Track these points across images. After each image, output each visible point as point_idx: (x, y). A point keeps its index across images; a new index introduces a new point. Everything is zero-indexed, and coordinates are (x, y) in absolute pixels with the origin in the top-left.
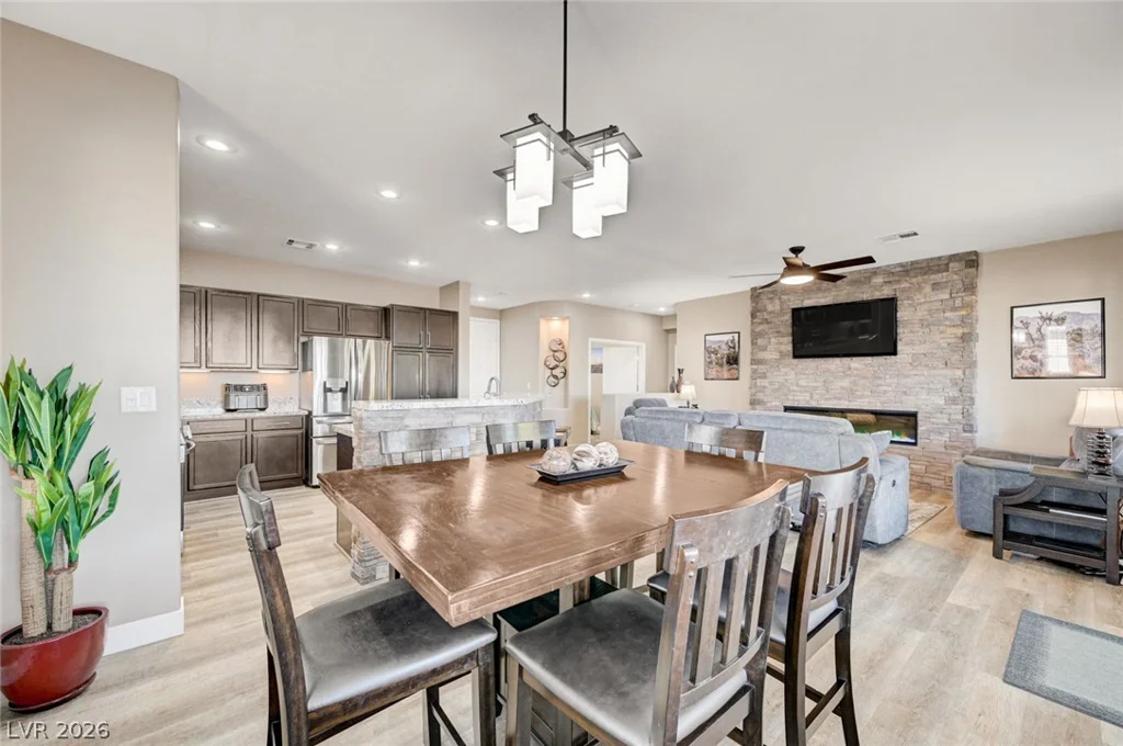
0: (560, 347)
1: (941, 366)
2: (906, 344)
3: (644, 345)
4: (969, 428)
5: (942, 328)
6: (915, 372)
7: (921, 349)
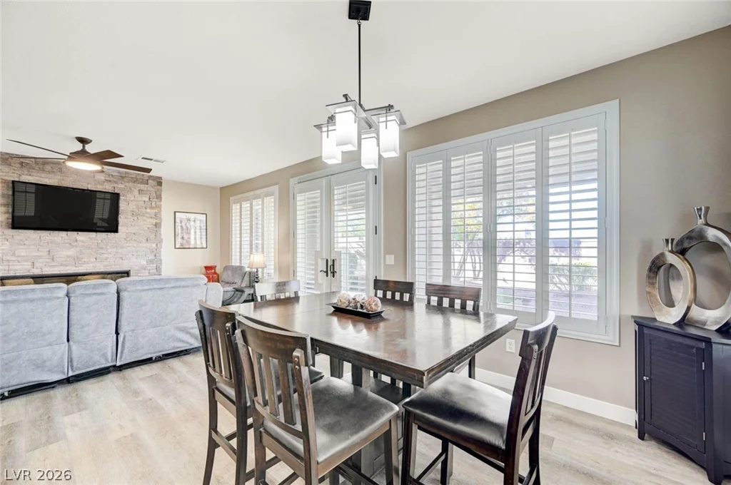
1: (144, 241)
5: (145, 218)
6: (127, 245)
7: (132, 230)
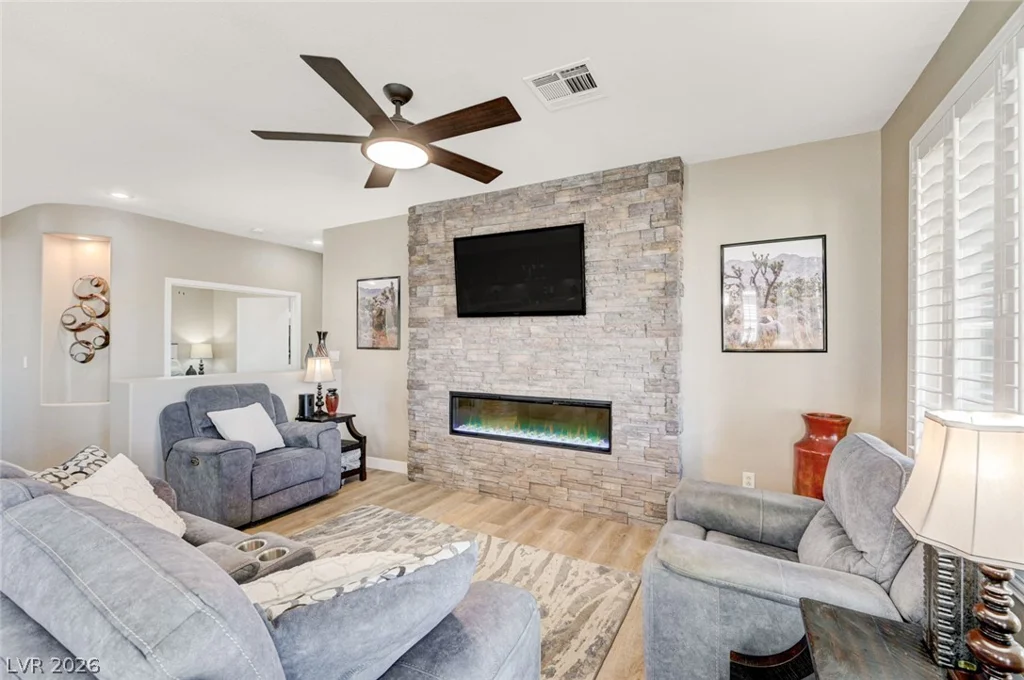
0: (96, 291)
1: (640, 332)
2: (598, 299)
3: (299, 296)
4: (673, 428)
5: (641, 274)
6: (608, 341)
7: (616, 306)
